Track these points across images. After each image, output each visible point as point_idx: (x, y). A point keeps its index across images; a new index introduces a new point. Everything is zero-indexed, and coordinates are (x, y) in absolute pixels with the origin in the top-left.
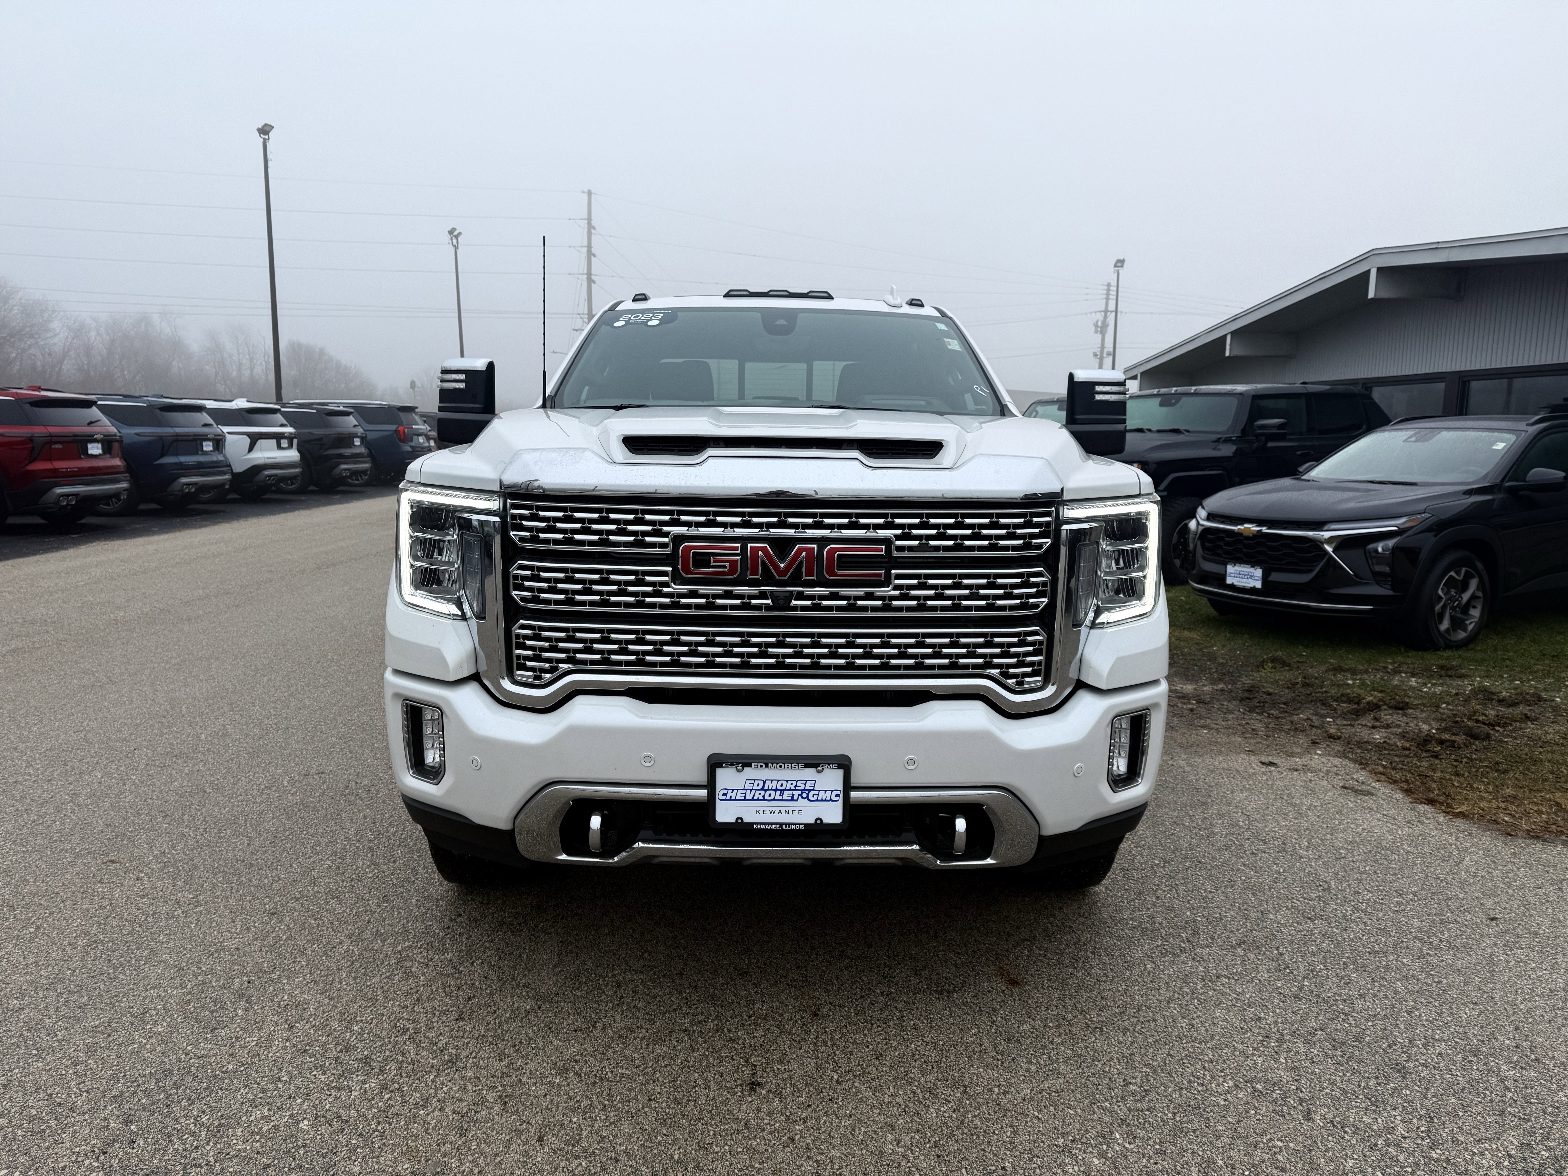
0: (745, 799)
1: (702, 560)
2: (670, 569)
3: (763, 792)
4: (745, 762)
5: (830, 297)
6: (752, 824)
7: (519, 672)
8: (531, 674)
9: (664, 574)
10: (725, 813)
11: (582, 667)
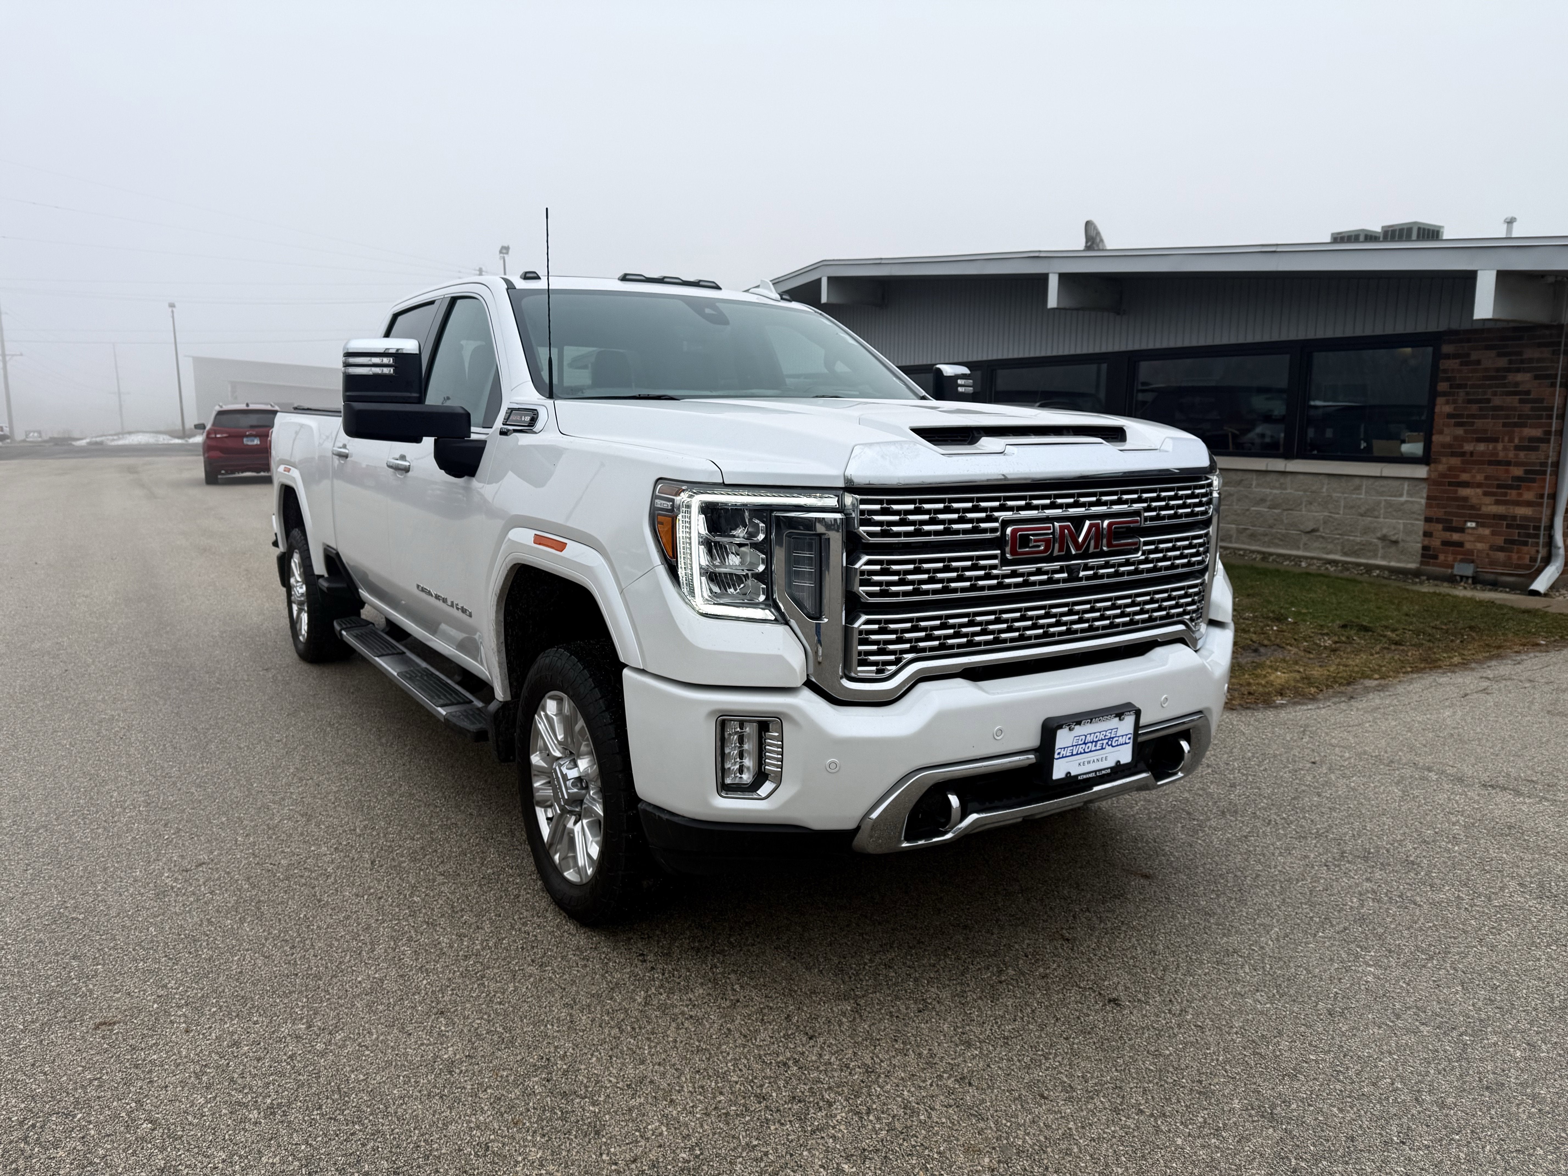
0: (1072, 755)
1: (1025, 540)
2: (999, 552)
3: (1084, 746)
4: (1076, 720)
5: (718, 288)
6: (1077, 776)
7: (859, 669)
8: (874, 668)
9: (994, 557)
10: (1059, 772)
11: (921, 654)
